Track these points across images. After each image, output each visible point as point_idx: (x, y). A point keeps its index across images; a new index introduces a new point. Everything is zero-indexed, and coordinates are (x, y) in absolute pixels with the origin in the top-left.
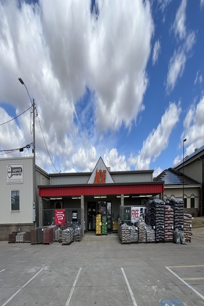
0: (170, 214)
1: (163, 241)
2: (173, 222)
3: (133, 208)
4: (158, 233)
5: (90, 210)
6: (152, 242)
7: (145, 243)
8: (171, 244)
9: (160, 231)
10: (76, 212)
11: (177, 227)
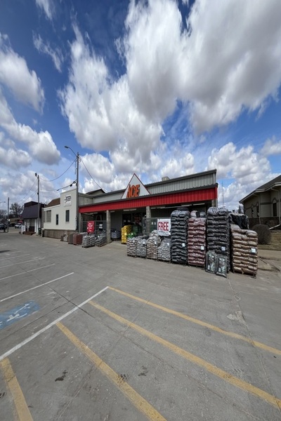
0: (198, 230)
1: (185, 263)
2: (203, 241)
3: (161, 220)
4: (174, 252)
5: (125, 221)
6: (166, 261)
7: (155, 259)
8: (199, 270)
9: (178, 250)
10: (101, 223)
11: (211, 249)
